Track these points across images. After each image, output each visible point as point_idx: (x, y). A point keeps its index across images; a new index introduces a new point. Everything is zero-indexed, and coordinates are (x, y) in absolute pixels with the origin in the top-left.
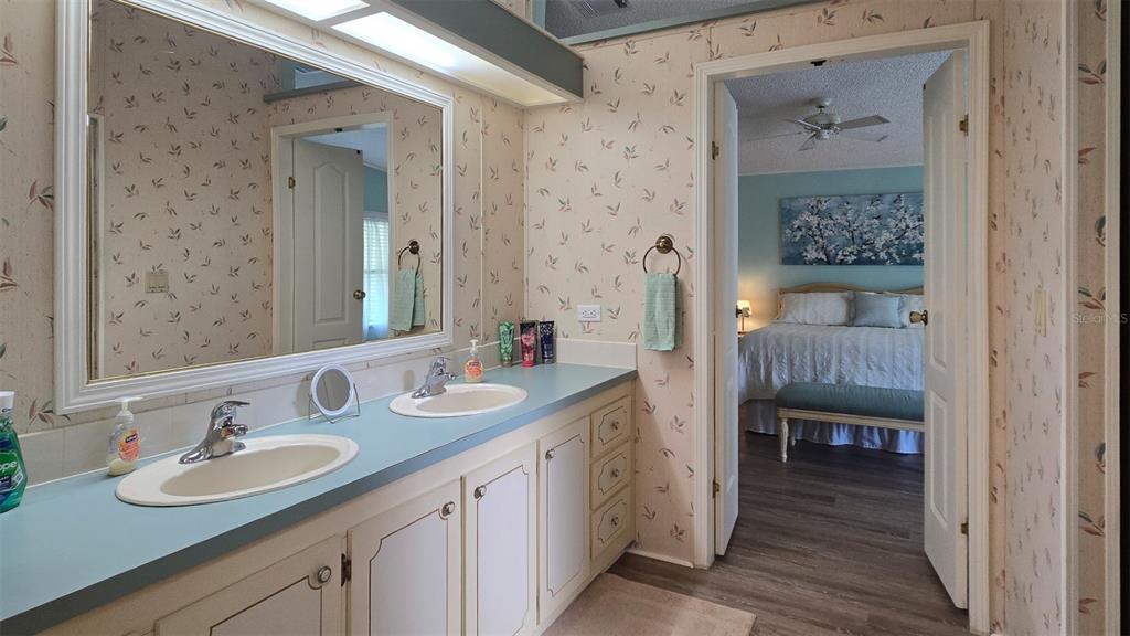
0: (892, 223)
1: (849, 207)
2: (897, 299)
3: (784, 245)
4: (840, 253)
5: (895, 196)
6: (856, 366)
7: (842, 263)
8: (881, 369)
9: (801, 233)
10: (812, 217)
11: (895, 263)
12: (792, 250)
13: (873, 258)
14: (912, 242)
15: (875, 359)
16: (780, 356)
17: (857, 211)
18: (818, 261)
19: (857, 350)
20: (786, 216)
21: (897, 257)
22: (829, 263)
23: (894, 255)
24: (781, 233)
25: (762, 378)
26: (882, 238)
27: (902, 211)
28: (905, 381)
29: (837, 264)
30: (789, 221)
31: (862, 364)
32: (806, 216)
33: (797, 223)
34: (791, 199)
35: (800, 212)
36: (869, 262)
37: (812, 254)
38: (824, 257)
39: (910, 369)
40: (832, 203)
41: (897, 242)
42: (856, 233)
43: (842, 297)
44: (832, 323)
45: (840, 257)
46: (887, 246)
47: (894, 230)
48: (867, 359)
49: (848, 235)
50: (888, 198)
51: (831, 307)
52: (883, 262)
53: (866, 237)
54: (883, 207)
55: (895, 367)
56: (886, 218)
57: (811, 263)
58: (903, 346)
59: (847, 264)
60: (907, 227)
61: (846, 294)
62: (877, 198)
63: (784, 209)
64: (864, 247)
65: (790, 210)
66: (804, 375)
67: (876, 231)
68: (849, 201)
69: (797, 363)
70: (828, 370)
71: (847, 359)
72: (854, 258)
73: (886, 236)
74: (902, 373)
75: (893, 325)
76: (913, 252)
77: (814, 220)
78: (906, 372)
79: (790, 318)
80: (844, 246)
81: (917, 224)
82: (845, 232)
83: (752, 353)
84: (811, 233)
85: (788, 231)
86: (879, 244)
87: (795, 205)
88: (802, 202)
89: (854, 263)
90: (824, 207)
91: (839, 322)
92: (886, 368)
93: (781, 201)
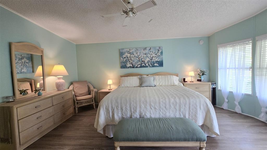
0: (149, 56)
1: (138, 51)
2: (153, 77)
3: (121, 63)
4: (136, 64)
5: (150, 48)
6: (146, 108)
7: (137, 67)
8: (155, 108)
9: (125, 59)
10: (128, 55)
11: (150, 67)
12: (123, 64)
13: (145, 66)
14: (154, 61)
15: (153, 105)
16: (117, 107)
17: (140, 52)
18: (130, 67)
19: (146, 102)
20: (121, 54)
21: (151, 65)
22: (133, 68)
23: (150, 64)
24: (120, 59)
25: (111, 116)
26: (147, 60)
27: (152, 52)
28: (164, 112)
29: (135, 68)
30: (122, 55)
31: (148, 107)
32: (126, 54)
33: (124, 56)
34: (122, 49)
35: (125, 53)
36: (144, 67)
37: (129, 65)
38: (132, 66)
39: (166, 108)
40: (133, 50)
41: (150, 61)
42: (140, 59)
43: (138, 78)
44: (135, 86)
45: (136, 66)
46: (148, 62)
47: (150, 58)
48: (150, 105)
49: (138, 59)
50: (148, 49)
51: (135, 81)
52: (147, 67)
53: (143, 60)
54: (147, 51)
55: (160, 107)
56: (148, 54)
57: (128, 68)
58: (162, 98)
59: (138, 67)
60: (153, 57)
61: (139, 76)
62: (145, 49)
63: (120, 52)
64: (142, 62)
65: (122, 52)
66: (127, 114)
67: (145, 58)
68: (138, 49)
69: (124, 109)
70: (136, 111)
71: (143, 106)
72: (140, 66)
73: (148, 59)
74: (163, 109)
75: (152, 86)
76: (155, 63)
77: (129, 55)
78: (164, 109)
79: (123, 85)
80: (137, 62)
81: (155, 56)
82: (137, 58)
83: (106, 106)
84: (128, 59)
85: (122, 59)
86: (146, 62)
87: (124, 51)
88: (125, 50)
89: (140, 67)
90: (131, 51)
91: (137, 86)
92: (157, 108)
93: (119, 50)
